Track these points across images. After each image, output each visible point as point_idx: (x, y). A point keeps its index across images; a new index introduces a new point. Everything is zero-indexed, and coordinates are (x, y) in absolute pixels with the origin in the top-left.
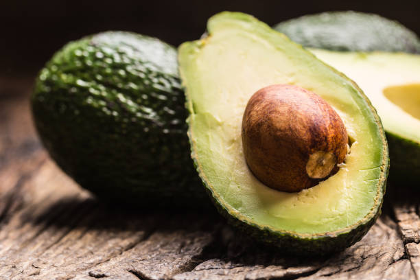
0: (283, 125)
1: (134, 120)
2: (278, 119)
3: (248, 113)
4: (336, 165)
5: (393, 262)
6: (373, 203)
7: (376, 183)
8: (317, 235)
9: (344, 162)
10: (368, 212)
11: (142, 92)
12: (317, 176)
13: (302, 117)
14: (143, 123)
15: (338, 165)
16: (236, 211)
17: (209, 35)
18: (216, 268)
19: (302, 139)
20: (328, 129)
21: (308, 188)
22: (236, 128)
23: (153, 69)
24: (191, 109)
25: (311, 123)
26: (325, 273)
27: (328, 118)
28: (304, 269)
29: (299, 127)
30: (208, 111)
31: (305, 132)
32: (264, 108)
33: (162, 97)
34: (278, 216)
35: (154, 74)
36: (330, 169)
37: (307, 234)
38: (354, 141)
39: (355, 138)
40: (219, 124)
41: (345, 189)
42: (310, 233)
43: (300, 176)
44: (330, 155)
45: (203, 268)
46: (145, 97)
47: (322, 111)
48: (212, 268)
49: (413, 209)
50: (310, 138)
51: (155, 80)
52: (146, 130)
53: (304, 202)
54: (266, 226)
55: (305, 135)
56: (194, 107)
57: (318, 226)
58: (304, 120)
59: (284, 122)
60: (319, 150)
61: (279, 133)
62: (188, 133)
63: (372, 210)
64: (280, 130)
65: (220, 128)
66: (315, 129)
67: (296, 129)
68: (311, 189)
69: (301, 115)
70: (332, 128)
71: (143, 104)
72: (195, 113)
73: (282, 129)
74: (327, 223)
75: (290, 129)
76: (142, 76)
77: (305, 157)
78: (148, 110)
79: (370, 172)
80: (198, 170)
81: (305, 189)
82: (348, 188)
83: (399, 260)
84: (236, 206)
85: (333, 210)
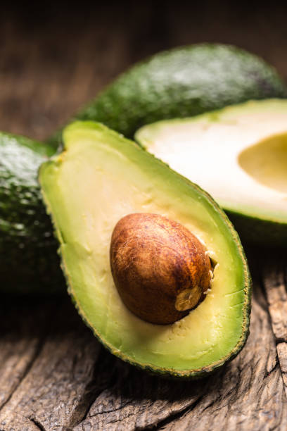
0: (148, 273)
1: (8, 238)
2: (142, 268)
3: (113, 254)
4: (203, 293)
5: (267, 374)
6: (241, 331)
7: (241, 307)
8: (194, 371)
9: (210, 288)
10: (238, 340)
11: (11, 210)
12: (187, 308)
13: (165, 263)
14: (17, 241)
15: (205, 293)
16: (119, 351)
17: (64, 150)
18: (109, 412)
19: (167, 285)
20: (189, 268)
21: (180, 319)
22: (105, 256)
23: (17, 183)
24: (60, 239)
25: (173, 268)
26: (206, 405)
27: (188, 257)
28: (188, 403)
29: (162, 273)
30: (76, 240)
31: (168, 277)
32: (127, 253)
33: (31, 212)
34: (156, 353)
35: (19, 190)
36: (198, 298)
37: (185, 371)
38: (216, 264)
39: (217, 261)
40: (89, 254)
41: (214, 317)
42: (187, 370)
43: (171, 314)
44: (195, 289)
45: (97, 412)
46: (14, 214)
47: (182, 250)
48: (105, 412)
49: (281, 280)
50: (174, 282)
51: (21, 196)
52: (22, 246)
53: (178, 335)
54: (147, 364)
55: (169, 280)
56: (62, 235)
57: (194, 360)
58: (167, 266)
59: (149, 270)
60: (185, 289)
61: (144, 282)
62: (62, 266)
63: (241, 337)
64: (146, 279)
65: (90, 258)
66: (178, 272)
67: (161, 277)
68: (183, 320)
69: (163, 260)
70: (194, 265)
71: (14, 221)
72: (65, 242)
73: (147, 277)
74: (201, 357)
75: (155, 277)
76: (7, 193)
77: (173, 298)
78: (20, 226)
79: (234, 296)
80: (76, 307)
81: (177, 321)
82: (216, 316)
83: (272, 370)
84: (117, 345)
85: (206, 342)
